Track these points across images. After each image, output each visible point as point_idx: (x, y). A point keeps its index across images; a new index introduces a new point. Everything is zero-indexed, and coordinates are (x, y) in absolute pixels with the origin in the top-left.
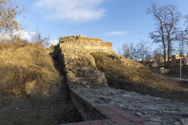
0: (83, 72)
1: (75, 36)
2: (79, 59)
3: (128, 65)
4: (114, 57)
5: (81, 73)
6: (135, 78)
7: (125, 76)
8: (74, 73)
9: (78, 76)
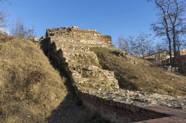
0: (90, 72)
1: (67, 27)
2: (80, 56)
3: (136, 63)
4: (119, 53)
5: (88, 73)
6: (149, 78)
7: (137, 76)
8: (80, 73)
9: (85, 76)
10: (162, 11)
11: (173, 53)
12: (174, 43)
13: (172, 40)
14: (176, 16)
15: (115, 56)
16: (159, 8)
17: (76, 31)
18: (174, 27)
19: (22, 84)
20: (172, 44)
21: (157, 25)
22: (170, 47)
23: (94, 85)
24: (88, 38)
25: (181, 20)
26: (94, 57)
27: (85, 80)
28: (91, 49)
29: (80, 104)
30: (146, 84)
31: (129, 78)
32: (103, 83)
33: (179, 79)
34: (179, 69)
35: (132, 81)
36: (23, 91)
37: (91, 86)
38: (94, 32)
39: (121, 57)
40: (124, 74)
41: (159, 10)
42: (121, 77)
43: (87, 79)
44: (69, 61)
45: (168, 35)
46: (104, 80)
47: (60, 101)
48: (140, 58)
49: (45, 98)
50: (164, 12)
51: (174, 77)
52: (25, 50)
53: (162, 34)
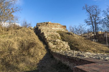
1: (46, 22)
2: (52, 35)
3: (78, 38)
4: (70, 33)
5: (56, 43)
6: (84, 45)
7: (79, 44)
8: (52, 43)
9: (54, 44)
10: (89, 14)
11: (95, 33)
12: (96, 28)
13: (95, 27)
14: (96, 16)
15: (68, 35)
16: (88, 12)
17: (50, 24)
18: (95, 21)
19: (26, 48)
20: (95, 29)
21: (87, 20)
22: (94, 30)
23: (59, 48)
24: (55, 27)
25: (98, 18)
26: (58, 36)
27: (54, 46)
28: (57, 32)
29: (52, 57)
30: (83, 48)
31: (75, 45)
32: (63, 48)
33: (98, 45)
34: (98, 41)
35: (76, 46)
36: (27, 51)
37: (57, 49)
38: (58, 24)
39: (71, 35)
40: (73, 43)
41: (88, 13)
42: (71, 44)
43: (56, 46)
44: (47, 38)
45: (92, 25)
46: (63, 46)
47: (43, 56)
48: (80, 36)
49: (37, 54)
50: (91, 14)
51: (96, 44)
52: (27, 33)
53: (90, 24)
